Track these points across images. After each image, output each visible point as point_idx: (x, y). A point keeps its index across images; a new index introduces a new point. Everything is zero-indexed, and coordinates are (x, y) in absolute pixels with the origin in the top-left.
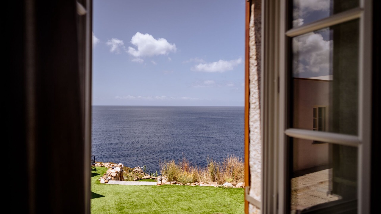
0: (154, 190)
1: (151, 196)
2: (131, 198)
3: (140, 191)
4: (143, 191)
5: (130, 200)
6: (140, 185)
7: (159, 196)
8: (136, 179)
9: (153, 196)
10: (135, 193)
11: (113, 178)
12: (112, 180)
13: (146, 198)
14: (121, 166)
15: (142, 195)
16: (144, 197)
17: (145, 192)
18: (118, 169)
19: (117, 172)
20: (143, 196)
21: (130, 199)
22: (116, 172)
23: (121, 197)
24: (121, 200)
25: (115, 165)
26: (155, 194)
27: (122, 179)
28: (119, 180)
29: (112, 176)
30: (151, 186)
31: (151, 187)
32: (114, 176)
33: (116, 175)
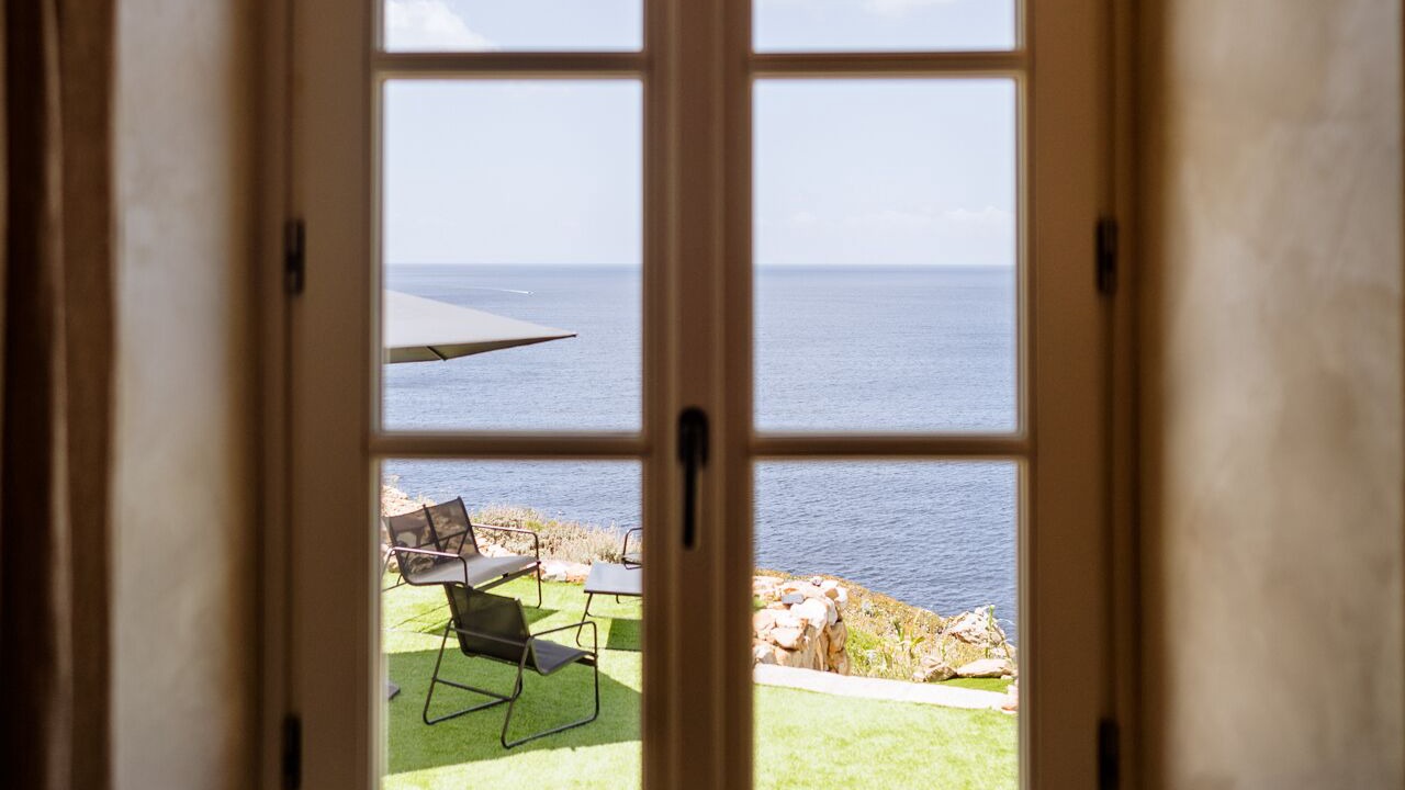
0: (975, 733)
1: (954, 761)
2: (849, 762)
3: (903, 734)
4: (919, 731)
5: (839, 769)
6: (911, 703)
7: (995, 769)
8: (929, 672)
9: (964, 764)
10: (873, 740)
11: (780, 654)
12: (774, 662)
13: (925, 771)
14: (832, 594)
15: (910, 755)
16: (916, 764)
17: (927, 742)
18: (817, 612)
19: (808, 628)
20: (910, 760)
21: (839, 764)
22: (799, 623)
23: (798, 752)
24: (798, 765)
25: (803, 587)
26: (978, 756)
27: (842, 667)
28: (816, 667)
29: (776, 643)
30: (968, 710)
31: (967, 716)
32: (787, 644)
33: (801, 639)
